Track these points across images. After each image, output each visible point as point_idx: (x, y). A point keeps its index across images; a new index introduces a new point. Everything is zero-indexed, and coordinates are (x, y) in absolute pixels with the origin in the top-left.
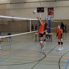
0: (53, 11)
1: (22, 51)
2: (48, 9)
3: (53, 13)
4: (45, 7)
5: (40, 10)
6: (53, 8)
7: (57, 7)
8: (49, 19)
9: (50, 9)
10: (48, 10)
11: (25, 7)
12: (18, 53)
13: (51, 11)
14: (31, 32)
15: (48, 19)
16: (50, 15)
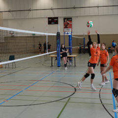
0: (71, 22)
1: (36, 82)
2: (65, 19)
3: (71, 25)
4: (60, 17)
5: (53, 21)
6: (71, 18)
7: (77, 17)
8: (70, 34)
9: (67, 20)
10: (64, 21)
11: (30, 17)
12: (32, 85)
13: (68, 22)
14: (47, 53)
15: (68, 33)
16: (67, 28)
